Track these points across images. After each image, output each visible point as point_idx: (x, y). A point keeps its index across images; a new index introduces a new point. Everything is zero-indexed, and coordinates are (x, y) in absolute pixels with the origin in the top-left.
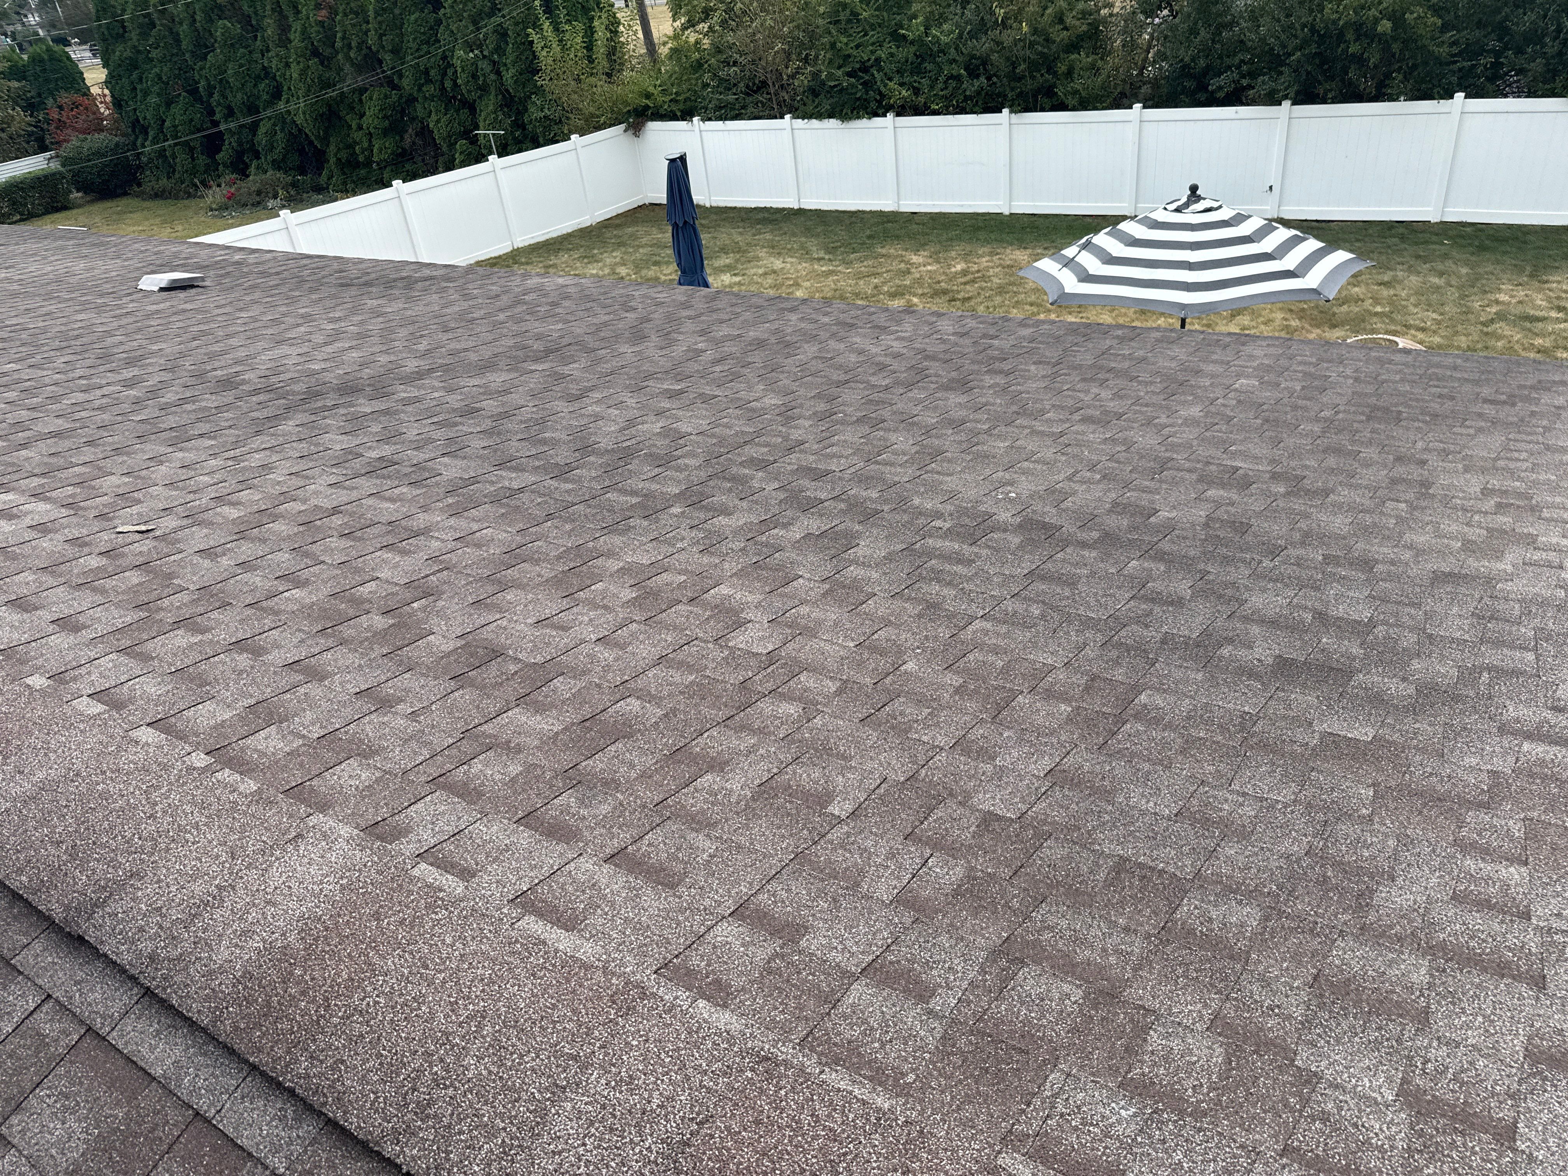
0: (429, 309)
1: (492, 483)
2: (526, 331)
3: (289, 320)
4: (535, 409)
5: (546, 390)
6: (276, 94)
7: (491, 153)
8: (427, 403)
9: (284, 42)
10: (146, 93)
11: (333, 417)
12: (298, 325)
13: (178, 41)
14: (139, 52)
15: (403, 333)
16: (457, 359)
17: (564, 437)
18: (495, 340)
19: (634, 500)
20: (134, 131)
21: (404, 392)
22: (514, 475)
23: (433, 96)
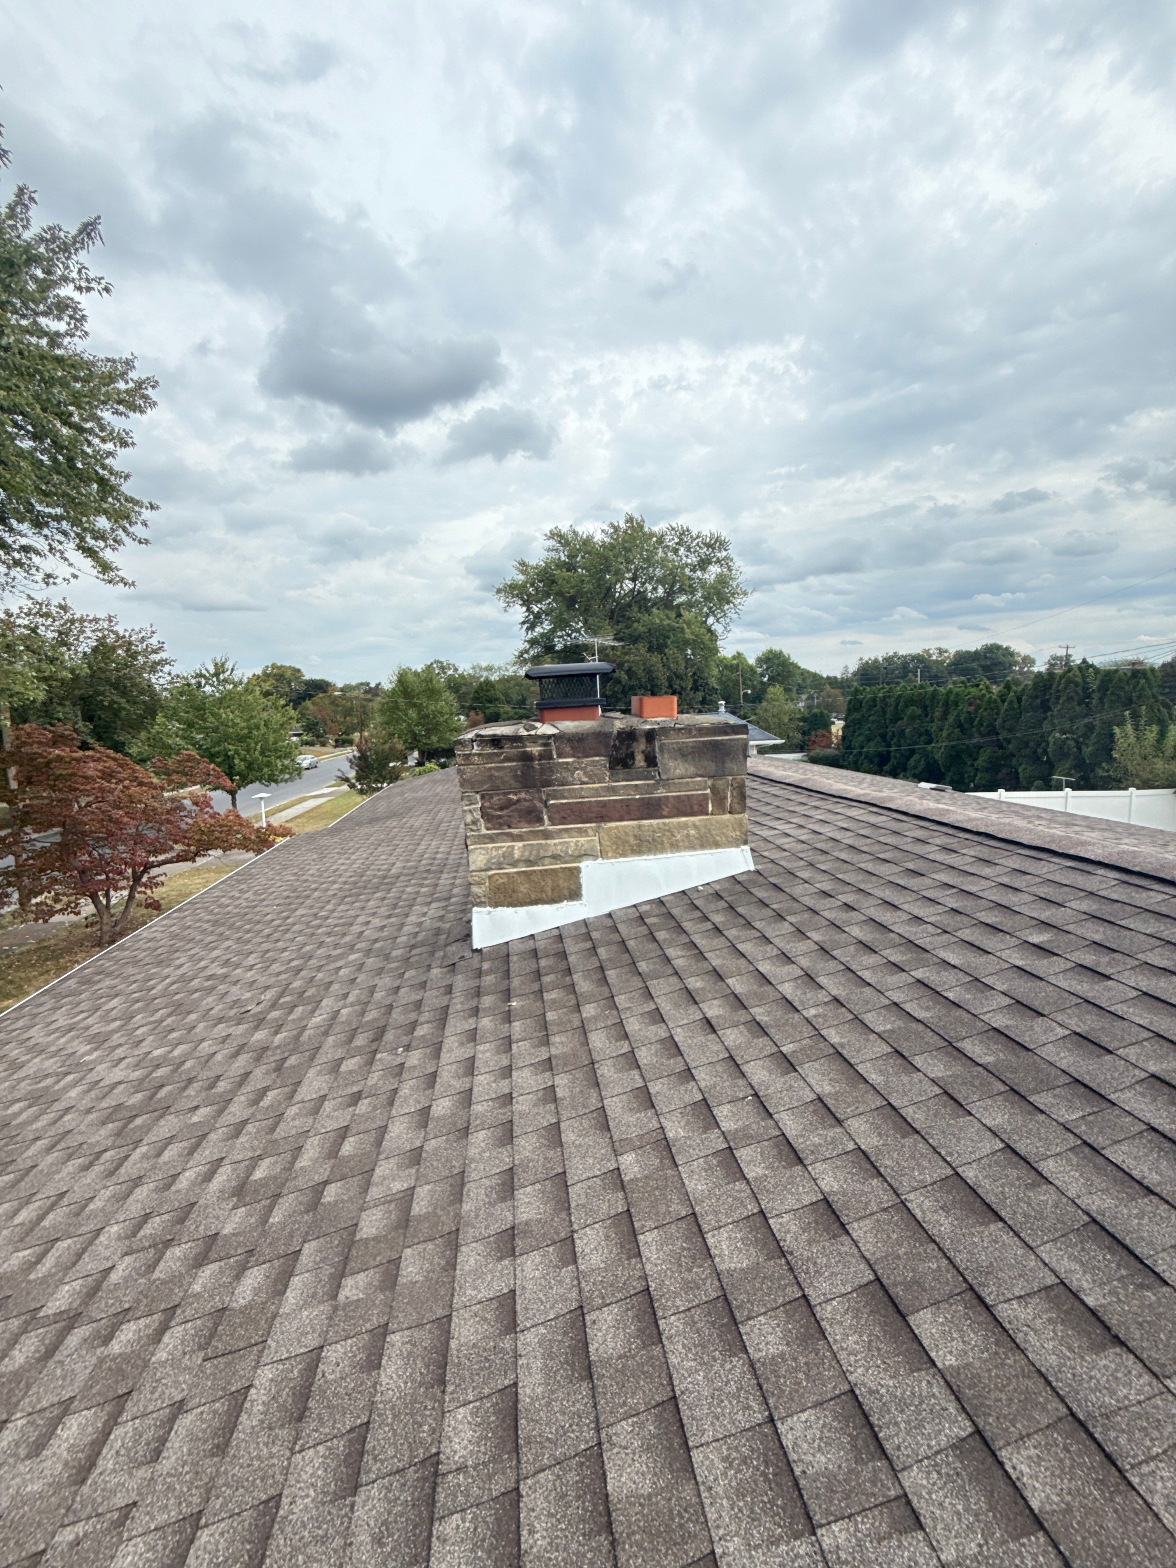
9: (943, 719)
10: (859, 735)
13: (885, 714)
14: (864, 717)
20: (846, 750)
23: (1026, 756)
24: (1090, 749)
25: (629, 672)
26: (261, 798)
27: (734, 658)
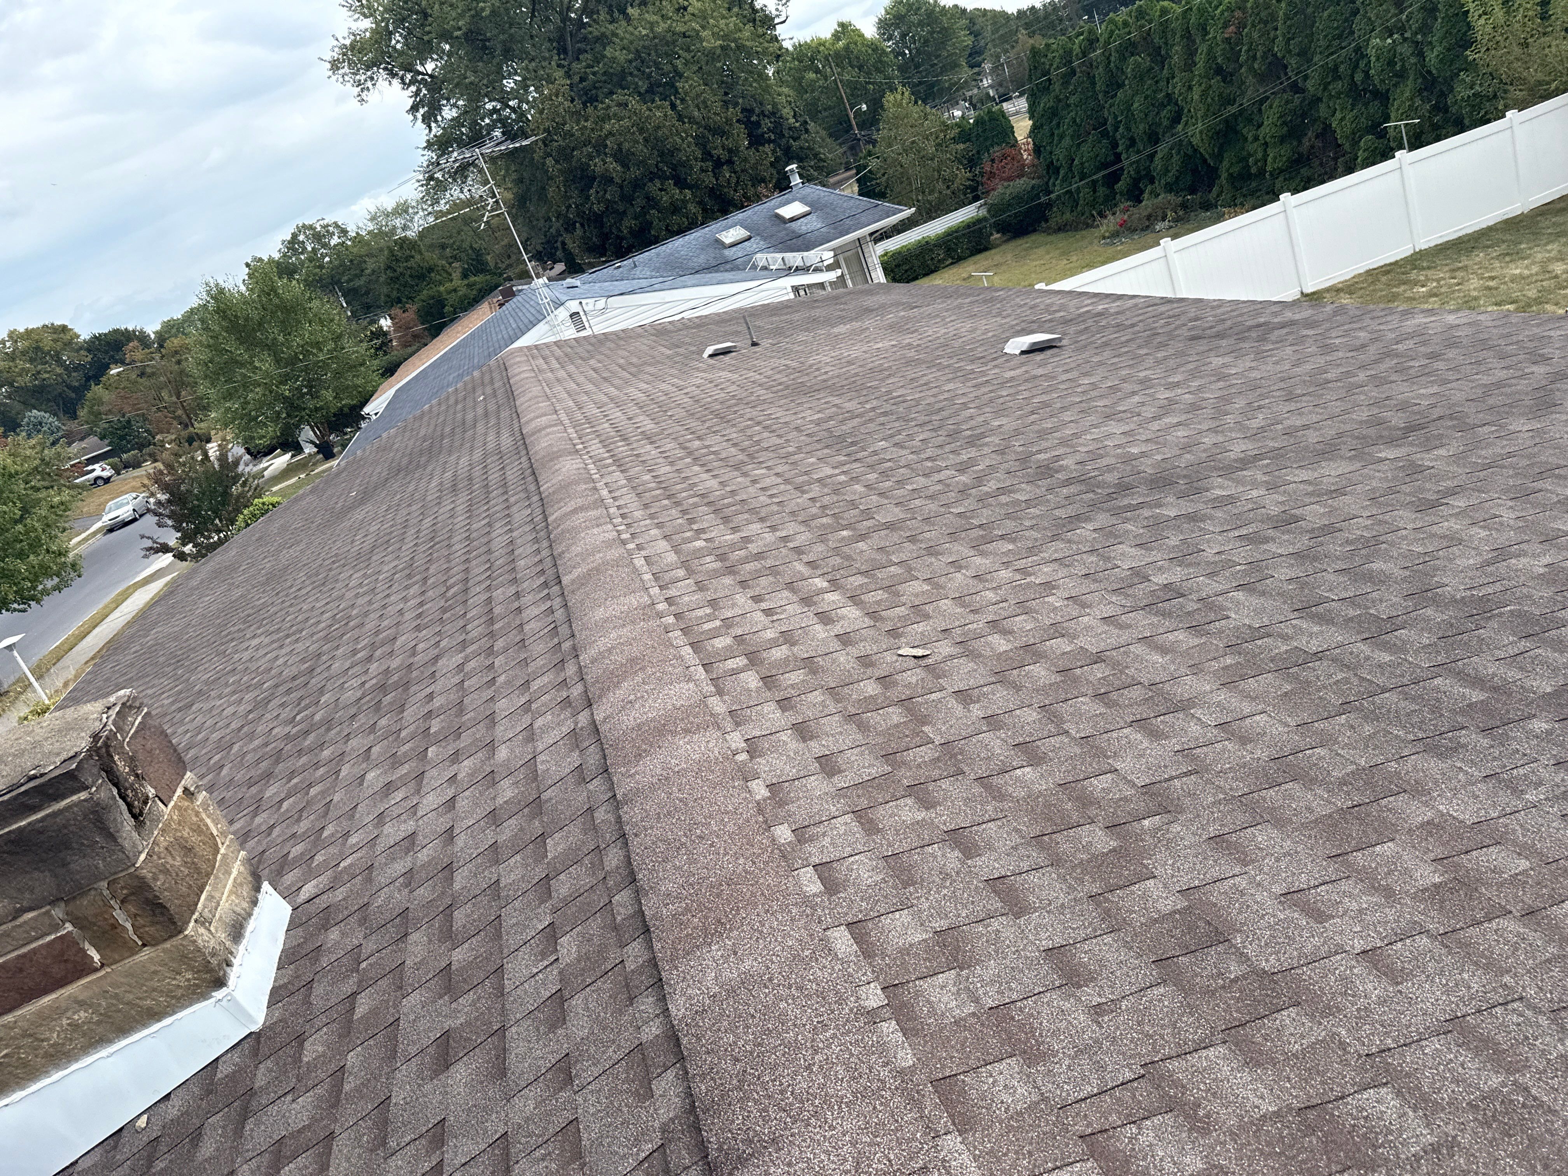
0: (1278, 368)
1: (1285, 638)
2: (1388, 398)
3: (1128, 387)
4: (1369, 522)
5: (1392, 491)
6: (1176, 119)
7: (1401, 147)
8: (1242, 506)
9: (1189, 65)
10: (1062, 137)
11: (1134, 520)
12: (1134, 393)
13: (1094, 84)
14: (1060, 101)
15: (1240, 403)
16: (1292, 441)
17: (1398, 572)
18: (1346, 412)
19: (1476, 696)
20: (1048, 173)
21: (1220, 488)
22: (1316, 629)
23: (1339, 93)
24: (1438, 49)
25: (622, 157)
26: (10, 648)
27: (836, 36)
